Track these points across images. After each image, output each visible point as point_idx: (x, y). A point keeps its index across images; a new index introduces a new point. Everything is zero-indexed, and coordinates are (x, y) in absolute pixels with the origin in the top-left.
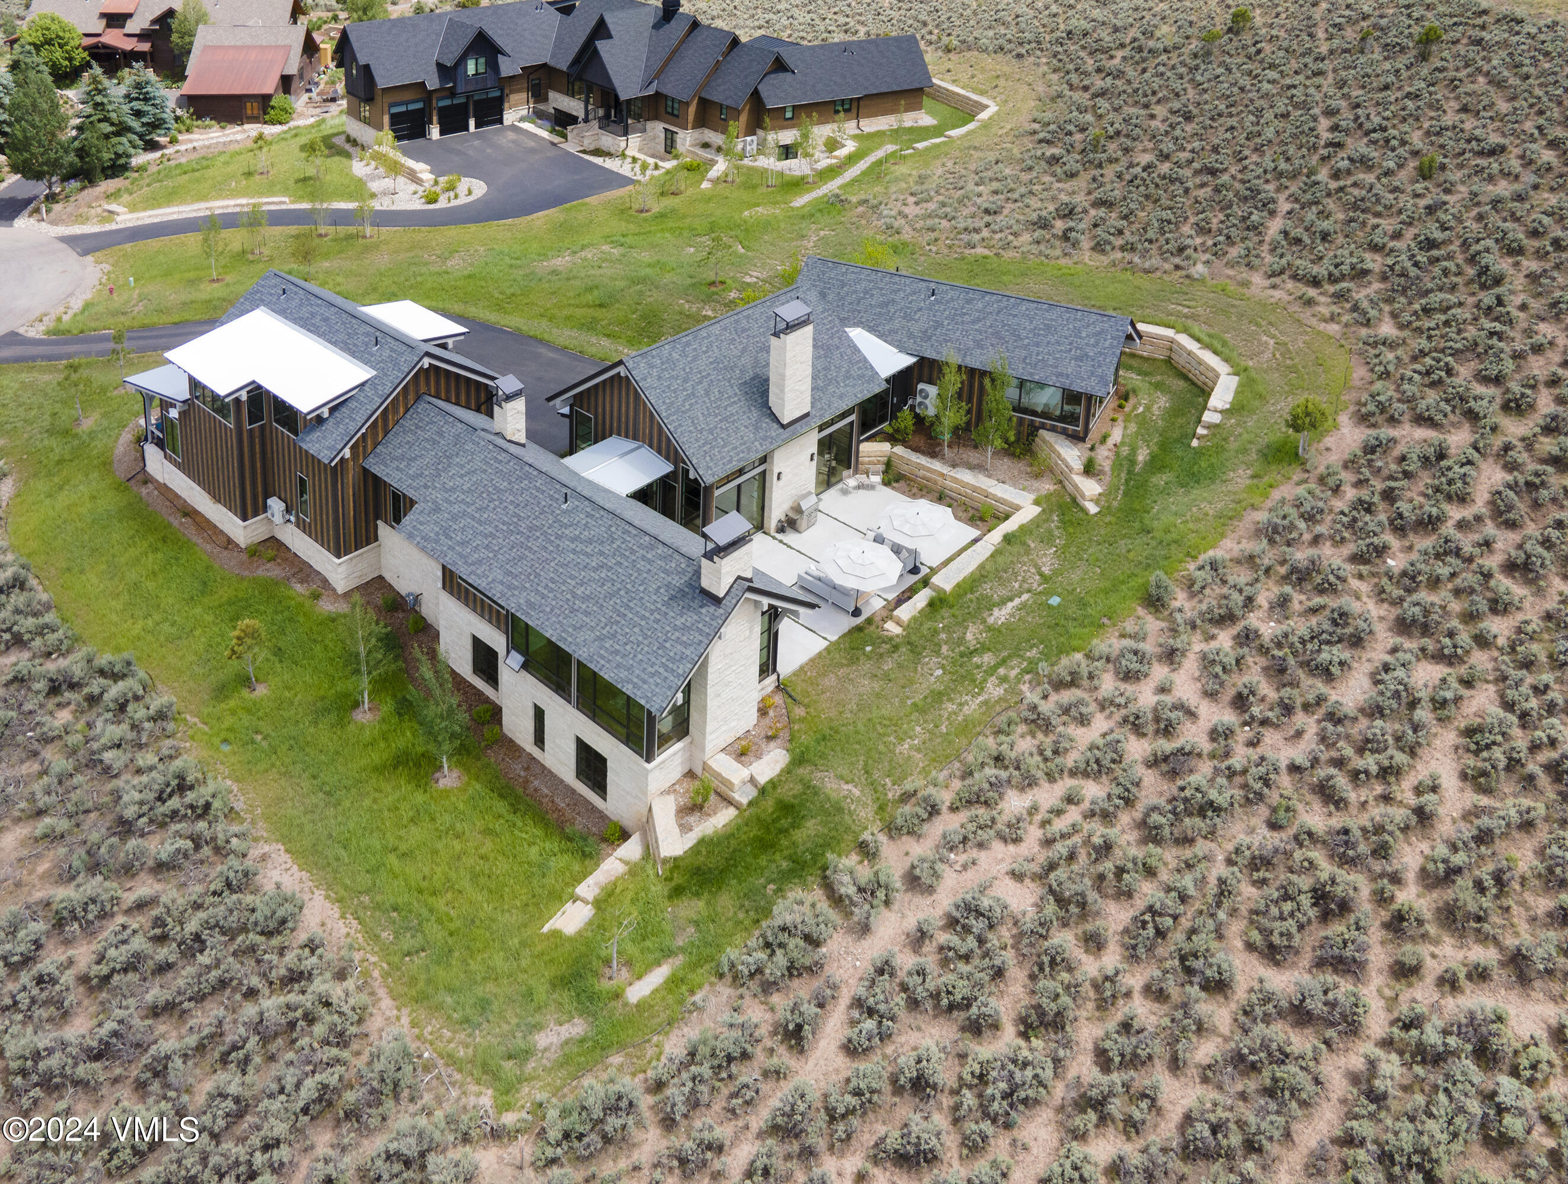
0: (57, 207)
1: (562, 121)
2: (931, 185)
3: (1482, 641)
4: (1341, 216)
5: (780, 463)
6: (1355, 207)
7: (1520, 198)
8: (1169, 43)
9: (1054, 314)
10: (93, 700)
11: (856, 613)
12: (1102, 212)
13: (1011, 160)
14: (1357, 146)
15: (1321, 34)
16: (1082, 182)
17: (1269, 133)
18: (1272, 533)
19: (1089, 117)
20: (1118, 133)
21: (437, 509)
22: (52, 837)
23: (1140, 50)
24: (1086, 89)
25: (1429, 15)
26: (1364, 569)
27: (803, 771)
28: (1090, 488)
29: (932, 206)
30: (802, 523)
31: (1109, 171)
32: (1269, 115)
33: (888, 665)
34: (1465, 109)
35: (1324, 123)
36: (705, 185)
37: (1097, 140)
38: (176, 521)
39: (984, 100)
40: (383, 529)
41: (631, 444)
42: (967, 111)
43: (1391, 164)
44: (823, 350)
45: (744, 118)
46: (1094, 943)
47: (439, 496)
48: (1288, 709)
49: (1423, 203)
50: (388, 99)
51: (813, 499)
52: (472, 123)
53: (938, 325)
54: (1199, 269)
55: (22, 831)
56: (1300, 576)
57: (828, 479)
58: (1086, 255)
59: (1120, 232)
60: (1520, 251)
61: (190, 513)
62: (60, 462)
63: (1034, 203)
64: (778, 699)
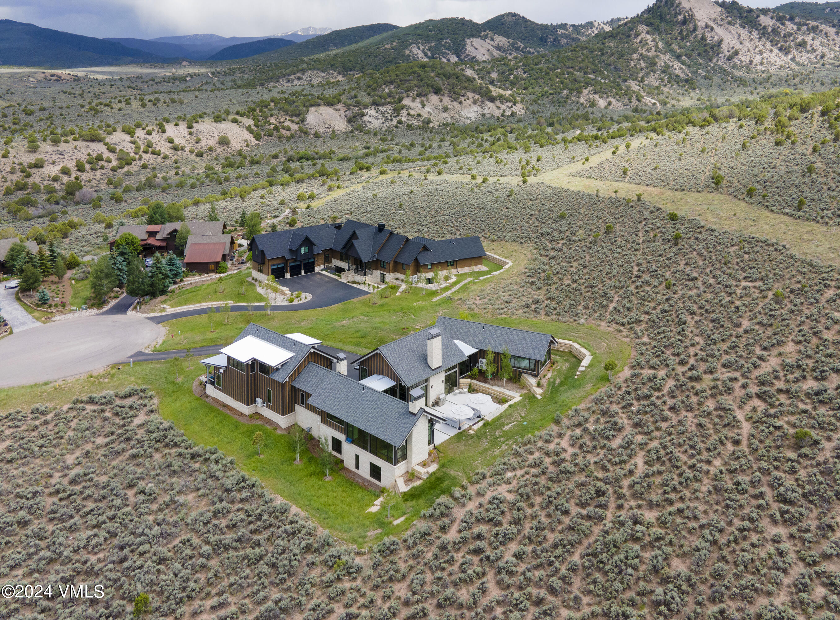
0: (143, 307)
1: (339, 270)
2: (485, 293)
3: (658, 429)
4: (636, 302)
5: (432, 382)
6: (641, 299)
7: (698, 296)
8: (581, 238)
9: (525, 334)
10: (206, 460)
11: (460, 428)
12: (549, 302)
13: (516, 283)
14: (646, 277)
15: (640, 234)
16: (543, 291)
17: (614, 272)
18: (597, 401)
19: (547, 267)
20: (558, 273)
21: (320, 395)
22: (204, 495)
23: (570, 240)
24: (547, 256)
25: (682, 227)
26: (625, 410)
27: (444, 470)
28: (539, 391)
29: (486, 300)
30: (441, 403)
31: (554, 287)
32: (615, 266)
33: (470, 442)
34: (687, 264)
35: (636, 268)
36: (398, 294)
37: (549, 275)
38: (221, 408)
39: (507, 261)
40: (297, 407)
41: (381, 377)
42: (499, 265)
43: (656, 284)
44: (445, 346)
45: (412, 268)
46: (532, 505)
47: (321, 391)
48: (595, 448)
49: (665, 297)
50: (271, 263)
51: (444, 395)
52: (303, 272)
53: (486, 338)
54: (582, 321)
55: (195, 494)
56: (604, 413)
57: (449, 390)
58: (543, 317)
59: (556, 309)
60: (694, 313)
61: (225, 406)
62: (173, 392)
63: (525, 299)
64: (435, 452)
